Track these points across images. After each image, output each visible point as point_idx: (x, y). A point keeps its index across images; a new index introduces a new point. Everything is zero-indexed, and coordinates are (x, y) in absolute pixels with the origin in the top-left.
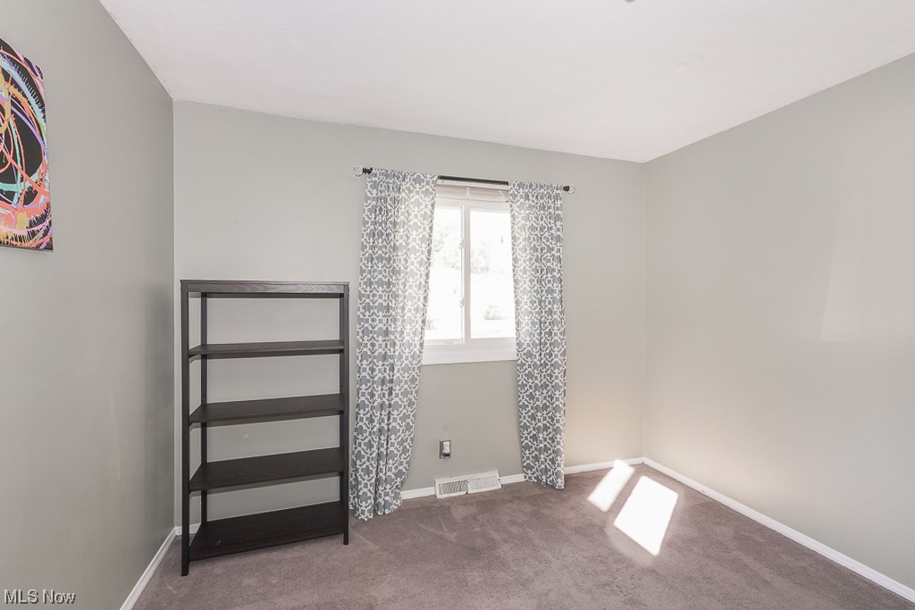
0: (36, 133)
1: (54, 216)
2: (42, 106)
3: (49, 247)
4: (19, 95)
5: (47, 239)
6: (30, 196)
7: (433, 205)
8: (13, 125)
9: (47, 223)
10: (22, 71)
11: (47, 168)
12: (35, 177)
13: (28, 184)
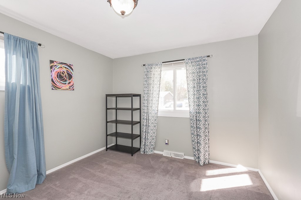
0: (71, 74)
1: (74, 85)
2: (72, 70)
3: (73, 90)
4: (68, 70)
5: (73, 89)
6: (69, 83)
7: (161, 71)
8: (66, 74)
9: (73, 86)
10: (69, 66)
11: (73, 79)
12: (71, 80)
13: (69, 81)
